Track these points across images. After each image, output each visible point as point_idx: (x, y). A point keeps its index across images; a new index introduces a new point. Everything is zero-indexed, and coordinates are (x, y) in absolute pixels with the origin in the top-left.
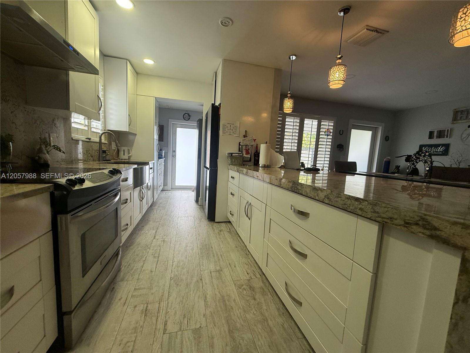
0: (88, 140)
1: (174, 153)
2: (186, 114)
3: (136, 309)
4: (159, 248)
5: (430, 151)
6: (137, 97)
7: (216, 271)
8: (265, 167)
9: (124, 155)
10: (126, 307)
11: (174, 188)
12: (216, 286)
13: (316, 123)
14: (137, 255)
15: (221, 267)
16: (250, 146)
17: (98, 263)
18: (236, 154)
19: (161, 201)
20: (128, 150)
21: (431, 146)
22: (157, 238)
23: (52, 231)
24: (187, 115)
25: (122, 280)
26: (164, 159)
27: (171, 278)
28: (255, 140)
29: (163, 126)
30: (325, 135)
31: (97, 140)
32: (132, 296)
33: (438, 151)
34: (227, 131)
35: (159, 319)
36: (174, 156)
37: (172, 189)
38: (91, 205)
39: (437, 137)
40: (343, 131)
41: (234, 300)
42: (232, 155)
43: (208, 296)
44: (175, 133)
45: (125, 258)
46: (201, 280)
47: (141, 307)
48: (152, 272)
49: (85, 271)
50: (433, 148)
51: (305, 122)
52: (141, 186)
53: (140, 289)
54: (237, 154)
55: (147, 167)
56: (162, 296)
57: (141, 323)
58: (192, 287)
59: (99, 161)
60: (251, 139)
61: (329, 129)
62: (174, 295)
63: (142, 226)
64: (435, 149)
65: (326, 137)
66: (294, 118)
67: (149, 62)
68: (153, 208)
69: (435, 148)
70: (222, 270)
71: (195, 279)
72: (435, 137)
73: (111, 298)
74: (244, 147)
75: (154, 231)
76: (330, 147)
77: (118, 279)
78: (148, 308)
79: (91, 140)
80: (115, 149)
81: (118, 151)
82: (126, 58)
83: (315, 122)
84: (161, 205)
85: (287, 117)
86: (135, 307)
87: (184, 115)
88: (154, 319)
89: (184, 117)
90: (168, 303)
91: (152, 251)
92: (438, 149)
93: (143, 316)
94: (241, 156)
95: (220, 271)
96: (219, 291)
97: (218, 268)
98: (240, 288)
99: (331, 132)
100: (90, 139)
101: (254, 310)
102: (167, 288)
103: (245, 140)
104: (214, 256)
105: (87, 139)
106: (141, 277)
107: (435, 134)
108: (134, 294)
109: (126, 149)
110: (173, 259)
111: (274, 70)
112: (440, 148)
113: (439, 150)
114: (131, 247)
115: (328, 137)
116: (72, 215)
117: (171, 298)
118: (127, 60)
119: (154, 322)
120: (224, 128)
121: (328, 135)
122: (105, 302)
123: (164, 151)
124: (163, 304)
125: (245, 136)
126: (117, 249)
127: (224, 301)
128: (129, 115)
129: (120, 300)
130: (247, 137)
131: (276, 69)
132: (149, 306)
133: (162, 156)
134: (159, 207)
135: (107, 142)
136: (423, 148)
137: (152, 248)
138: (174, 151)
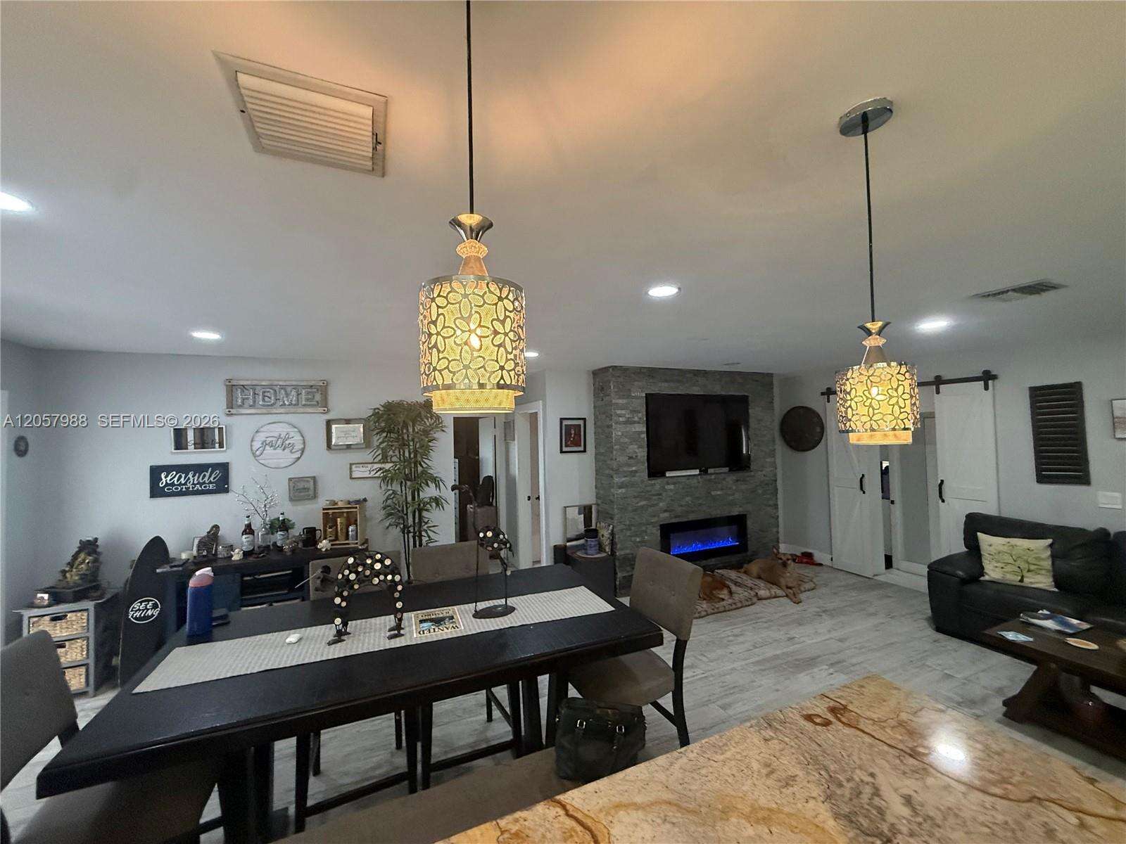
5: (183, 482)
21: (183, 469)
33: (204, 483)
39: (195, 444)
50: (190, 475)
64: (196, 478)
69: (197, 475)
72: (191, 447)
92: (205, 476)
107: (191, 436)
112: (208, 474)
113: (206, 479)
136: (163, 476)
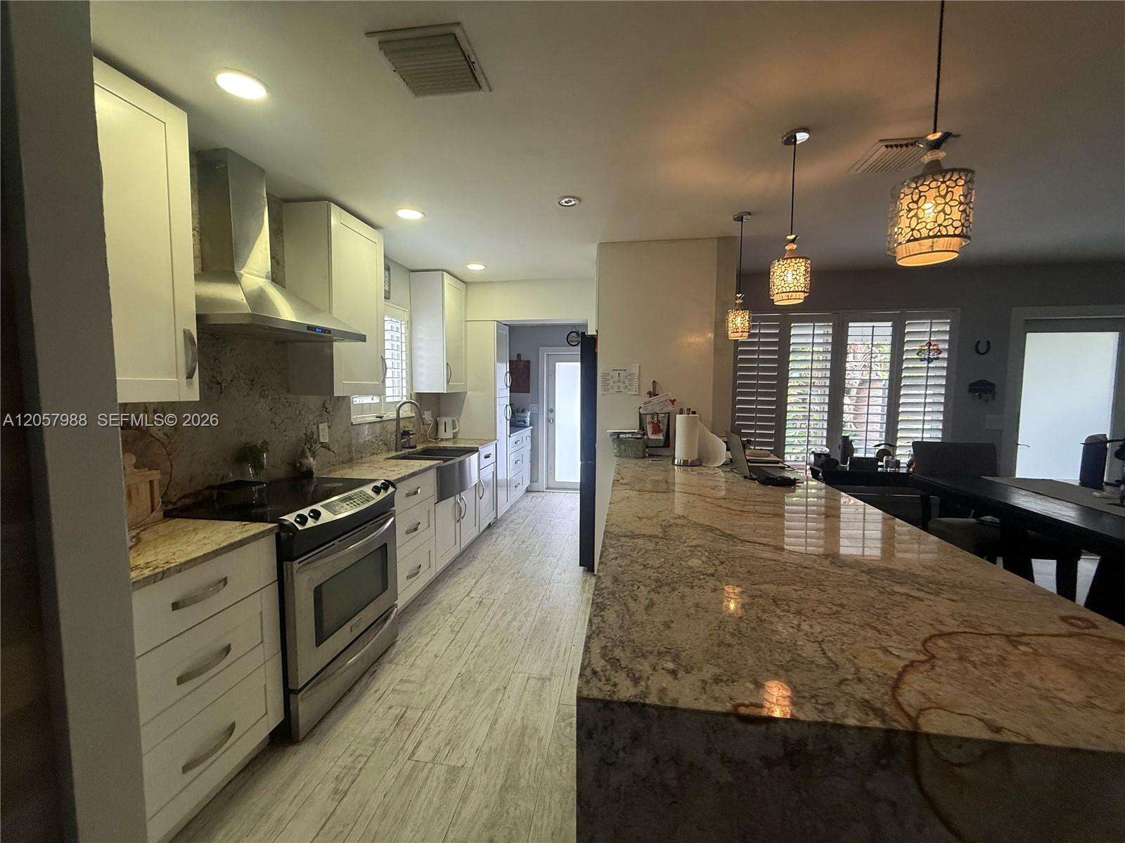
0: (379, 419)
1: (551, 415)
2: (573, 332)
3: (390, 711)
4: (467, 615)
6: (466, 326)
7: (539, 679)
8: (685, 464)
9: (445, 431)
10: (378, 705)
11: (553, 486)
12: (522, 707)
13: (889, 331)
14: (429, 622)
15: (551, 673)
16: (663, 415)
17: (347, 627)
18: (627, 436)
19: (514, 517)
20: (453, 421)
22: (471, 595)
23: (277, 582)
24: (574, 334)
25: (390, 662)
26: (531, 427)
27: (459, 674)
28: (675, 400)
29: (529, 361)
30: (922, 360)
31: (394, 416)
32: (393, 690)
34: (612, 384)
35: (412, 736)
36: (551, 421)
37: (548, 488)
38: (334, 544)
40: (988, 342)
41: (540, 740)
42: (618, 437)
43: (500, 721)
44: (552, 375)
45: (408, 624)
46: (505, 688)
47: (396, 711)
48: (436, 656)
49: (321, 638)
51: (851, 331)
52: (458, 496)
53: (408, 681)
54: (630, 436)
55: (474, 457)
56: (434, 700)
57: (387, 735)
58: (484, 698)
59: (396, 451)
60: (666, 398)
61: (933, 343)
62: (451, 703)
63: (459, 569)
65: (925, 364)
66: (814, 326)
67: (476, 267)
68: (495, 530)
70: (550, 679)
71: (495, 686)
73: (367, 686)
74: (648, 419)
75: (474, 581)
76: (943, 392)
77: (387, 658)
78: (407, 715)
79: (384, 419)
80: (430, 422)
81: (437, 424)
82: (441, 268)
83: (884, 330)
84: (512, 526)
85: (792, 325)
86: (390, 708)
87: (568, 335)
88: (406, 733)
89: (569, 340)
90: (436, 714)
91: (454, 620)
93: (395, 724)
94: (638, 438)
95: (543, 680)
96: (523, 717)
97: (547, 673)
98: (564, 720)
99: (939, 351)
100: (381, 417)
101: (564, 767)
102: (445, 690)
103: (650, 402)
104: (552, 648)
105: (377, 417)
106: (418, 662)
108: (397, 688)
109: (448, 420)
110: (479, 640)
111: (716, 241)
114: (426, 607)
115: (930, 365)
116: (299, 563)
117: (443, 708)
118: (443, 270)
119: (405, 739)
120: (605, 381)
121: (930, 360)
122: (357, 689)
123: (529, 413)
124: (428, 715)
125: (651, 394)
126: (388, 610)
127: (523, 735)
128: (447, 364)
129: (376, 691)
130: (658, 395)
131: (719, 239)
132: (408, 712)
133: (525, 422)
134: (505, 530)
135: (414, 415)
137: (455, 613)
138: (552, 411)
